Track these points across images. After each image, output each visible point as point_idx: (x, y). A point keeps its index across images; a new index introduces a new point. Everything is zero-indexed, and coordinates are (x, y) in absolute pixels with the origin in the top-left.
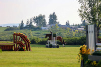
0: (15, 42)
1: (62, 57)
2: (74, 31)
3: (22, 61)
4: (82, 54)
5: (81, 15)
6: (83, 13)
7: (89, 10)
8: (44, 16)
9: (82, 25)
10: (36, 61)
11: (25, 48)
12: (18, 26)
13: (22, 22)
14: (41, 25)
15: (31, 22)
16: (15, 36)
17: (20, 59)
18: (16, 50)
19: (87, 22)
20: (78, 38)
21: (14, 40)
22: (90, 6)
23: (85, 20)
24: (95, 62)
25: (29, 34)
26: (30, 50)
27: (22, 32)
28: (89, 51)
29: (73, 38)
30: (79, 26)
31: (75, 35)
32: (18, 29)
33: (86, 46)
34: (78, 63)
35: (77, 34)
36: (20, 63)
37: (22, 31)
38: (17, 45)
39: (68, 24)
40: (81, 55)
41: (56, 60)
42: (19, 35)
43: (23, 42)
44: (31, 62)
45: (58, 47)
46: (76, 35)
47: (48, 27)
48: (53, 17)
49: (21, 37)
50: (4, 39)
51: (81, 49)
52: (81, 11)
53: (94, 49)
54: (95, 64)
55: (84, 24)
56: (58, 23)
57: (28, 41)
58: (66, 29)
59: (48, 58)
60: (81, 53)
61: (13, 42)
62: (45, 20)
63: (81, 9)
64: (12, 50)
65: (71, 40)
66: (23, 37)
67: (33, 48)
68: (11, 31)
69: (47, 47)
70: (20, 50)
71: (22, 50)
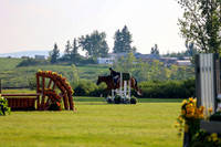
0: (39, 91)
1: (141, 124)
2: (169, 67)
3: (56, 133)
4: (186, 119)
5: (184, 32)
6: (188, 28)
7: (203, 21)
8: (103, 35)
9: (186, 54)
10: (86, 132)
11: (62, 105)
12: (47, 56)
13: (56, 46)
14: (96, 54)
15: (75, 48)
16: (40, 78)
17: (50, 128)
18: (41, 108)
19: (198, 48)
20: (178, 83)
21: (38, 86)
22: (204, 13)
23: (192, 44)
24: (214, 135)
25: (71, 73)
26: (71, 109)
27: (55, 70)
28: (202, 112)
29: (168, 82)
30: (180, 56)
31: (170, 77)
32: (46, 63)
33: (195, 100)
34: (177, 138)
35: (175, 74)
36: (50, 138)
37: (55, 66)
38: (43, 98)
39: (155, 52)
40: (184, 121)
41: (129, 130)
42: (49, 76)
43: (58, 92)
44: (75, 134)
45: (133, 102)
46: (172, 77)
47: (112, 58)
48: (123, 37)
49: (52, 79)
50: (17, 85)
51: (184, 107)
52: (184, 24)
53: (212, 108)
54: (215, 139)
55: (191, 51)
56: (135, 49)
57: (68, 89)
58: (151, 62)
59: (112, 127)
60: (184, 117)
61: (34, 92)
62: (104, 43)
63: (184, 20)
64: (34, 110)
65: (162, 87)
66: (58, 81)
67: (79, 104)
68: (30, 68)
69: (110, 102)
70: (50, 109)
71: (55, 108)
